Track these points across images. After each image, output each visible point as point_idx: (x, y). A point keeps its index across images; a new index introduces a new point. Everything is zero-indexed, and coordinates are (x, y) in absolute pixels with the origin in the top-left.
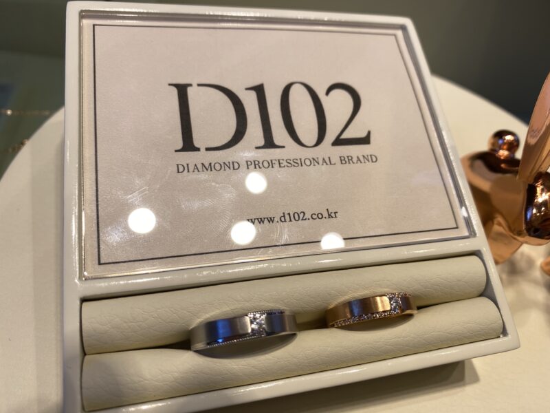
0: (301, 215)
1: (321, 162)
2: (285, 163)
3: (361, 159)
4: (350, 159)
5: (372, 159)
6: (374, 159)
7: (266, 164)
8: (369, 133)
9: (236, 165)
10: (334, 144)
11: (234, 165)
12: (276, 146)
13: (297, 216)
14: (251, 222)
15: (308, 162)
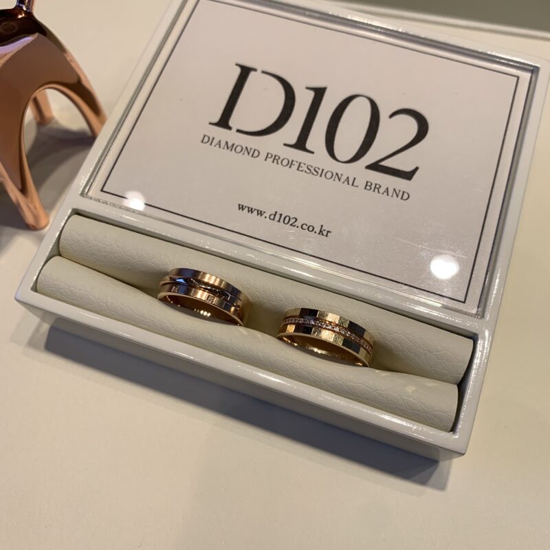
0: (292, 221)
1: (343, 179)
2: (304, 168)
4: (377, 188)
6: (406, 196)
7: (285, 162)
8: (417, 169)
9: (256, 153)
10: (369, 167)
11: (253, 153)
12: (305, 149)
13: (287, 219)
14: (241, 207)
15: (329, 175)
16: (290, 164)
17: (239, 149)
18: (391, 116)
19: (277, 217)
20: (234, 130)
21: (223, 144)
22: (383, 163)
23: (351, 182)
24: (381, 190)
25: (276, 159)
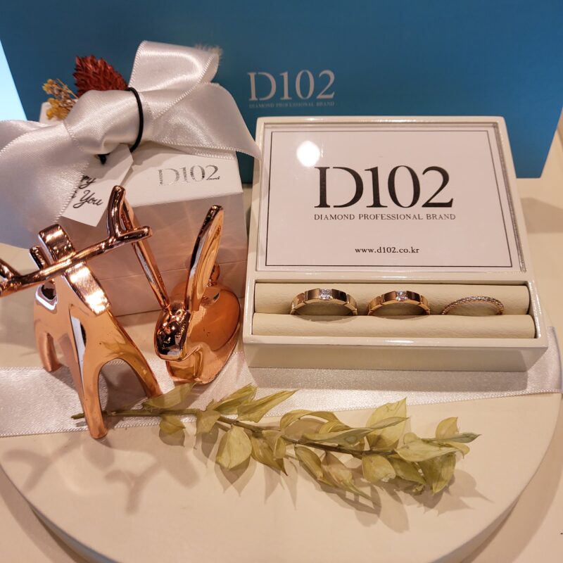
0: (392, 250)
1: (412, 217)
2: (385, 217)
3: (443, 216)
4: (434, 216)
5: (452, 217)
6: (453, 217)
7: (372, 217)
8: (452, 200)
9: (352, 217)
10: (424, 206)
11: (351, 217)
12: (381, 206)
13: (389, 250)
14: (358, 251)
15: (402, 217)
16: (376, 217)
17: (340, 217)
18: (424, 173)
19: (382, 250)
20: (332, 206)
21: (329, 217)
22: (431, 202)
23: (417, 217)
24: (438, 217)
25: (366, 217)
